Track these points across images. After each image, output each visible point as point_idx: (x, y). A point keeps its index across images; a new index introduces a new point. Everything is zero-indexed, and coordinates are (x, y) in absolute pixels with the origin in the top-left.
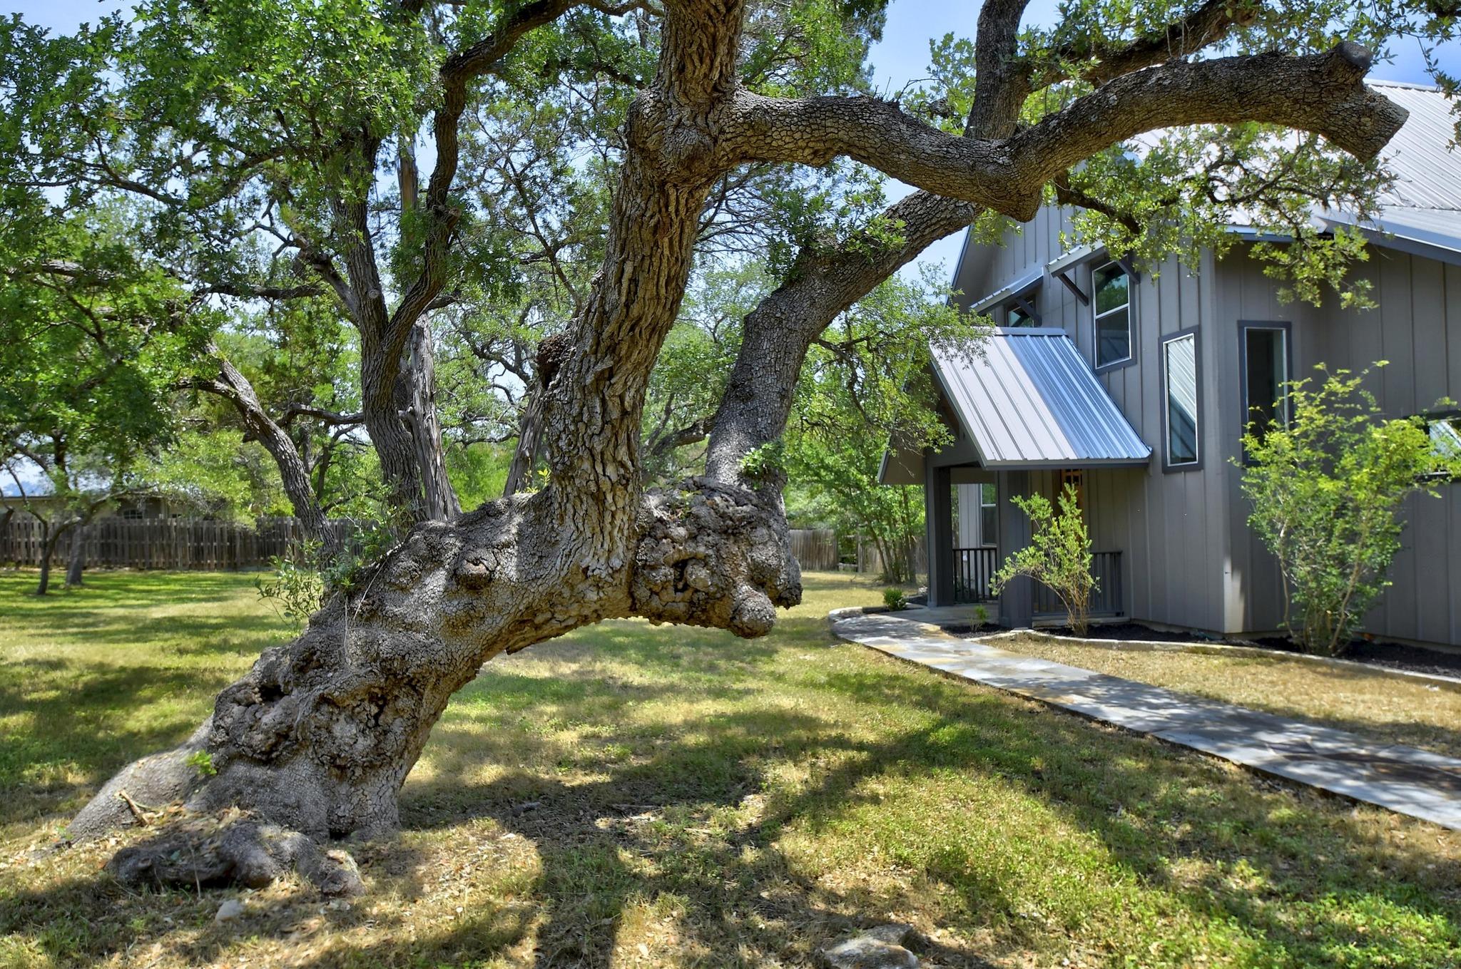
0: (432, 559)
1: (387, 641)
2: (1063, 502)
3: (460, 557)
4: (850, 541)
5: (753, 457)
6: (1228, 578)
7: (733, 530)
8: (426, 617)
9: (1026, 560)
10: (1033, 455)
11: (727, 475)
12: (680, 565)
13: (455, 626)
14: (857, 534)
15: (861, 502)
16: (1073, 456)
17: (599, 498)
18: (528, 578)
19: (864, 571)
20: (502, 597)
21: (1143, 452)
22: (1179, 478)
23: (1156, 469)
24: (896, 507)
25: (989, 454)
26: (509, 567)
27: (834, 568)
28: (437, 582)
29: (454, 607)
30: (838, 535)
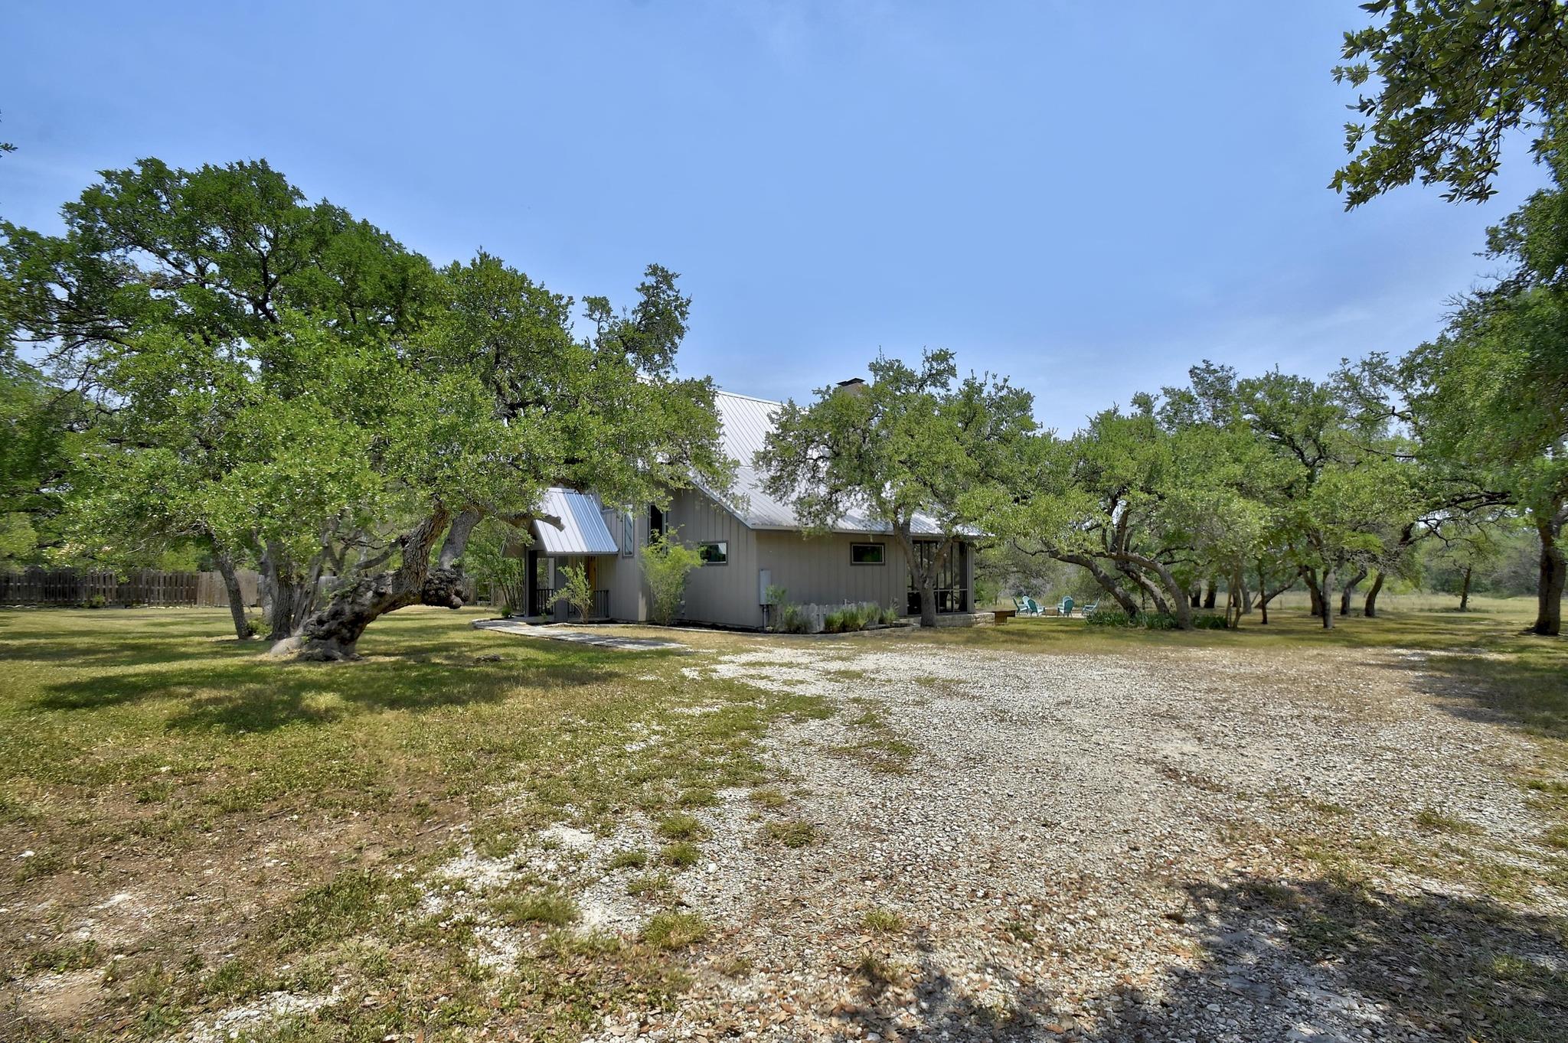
0: (369, 588)
1: (357, 609)
2: (578, 569)
3: (377, 588)
4: (486, 586)
5: (455, 561)
6: (640, 600)
7: (451, 581)
8: (367, 603)
9: (563, 594)
10: (568, 550)
11: (447, 566)
12: (437, 590)
13: (375, 605)
14: (491, 582)
15: (493, 563)
16: (585, 550)
17: (417, 574)
18: (395, 594)
19: (495, 605)
20: (387, 598)
21: (615, 549)
22: (627, 560)
23: (620, 556)
24: (515, 566)
25: (549, 549)
26: (390, 591)
27: (474, 604)
28: (370, 594)
29: (375, 600)
30: (477, 582)
